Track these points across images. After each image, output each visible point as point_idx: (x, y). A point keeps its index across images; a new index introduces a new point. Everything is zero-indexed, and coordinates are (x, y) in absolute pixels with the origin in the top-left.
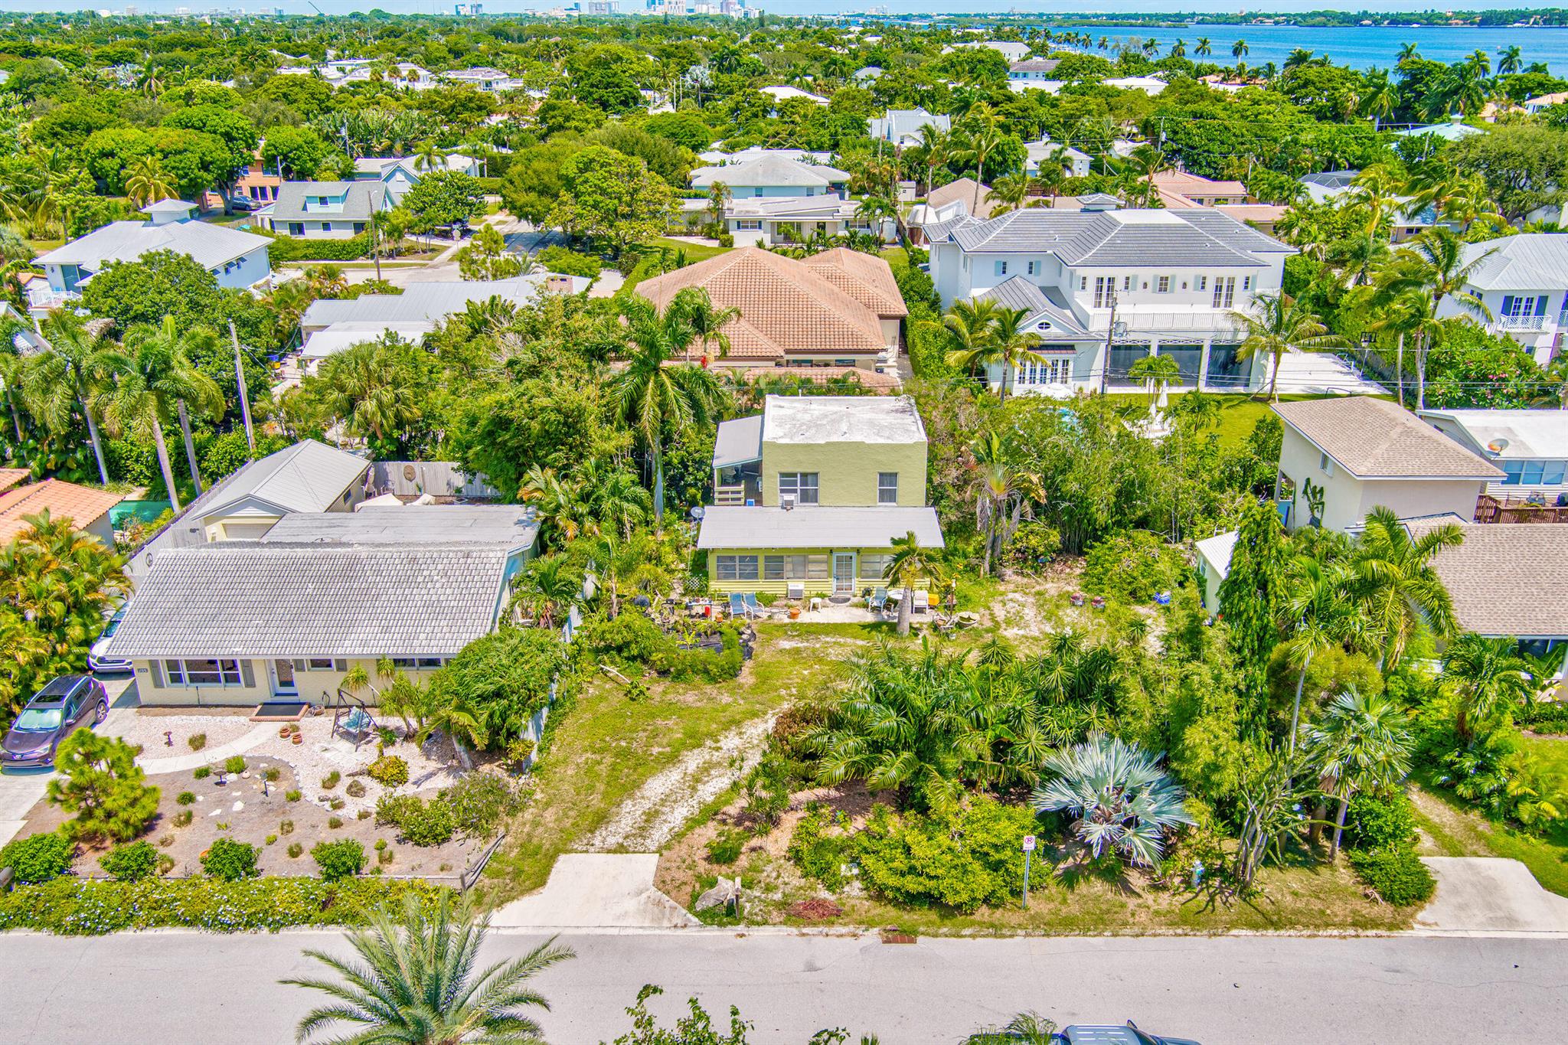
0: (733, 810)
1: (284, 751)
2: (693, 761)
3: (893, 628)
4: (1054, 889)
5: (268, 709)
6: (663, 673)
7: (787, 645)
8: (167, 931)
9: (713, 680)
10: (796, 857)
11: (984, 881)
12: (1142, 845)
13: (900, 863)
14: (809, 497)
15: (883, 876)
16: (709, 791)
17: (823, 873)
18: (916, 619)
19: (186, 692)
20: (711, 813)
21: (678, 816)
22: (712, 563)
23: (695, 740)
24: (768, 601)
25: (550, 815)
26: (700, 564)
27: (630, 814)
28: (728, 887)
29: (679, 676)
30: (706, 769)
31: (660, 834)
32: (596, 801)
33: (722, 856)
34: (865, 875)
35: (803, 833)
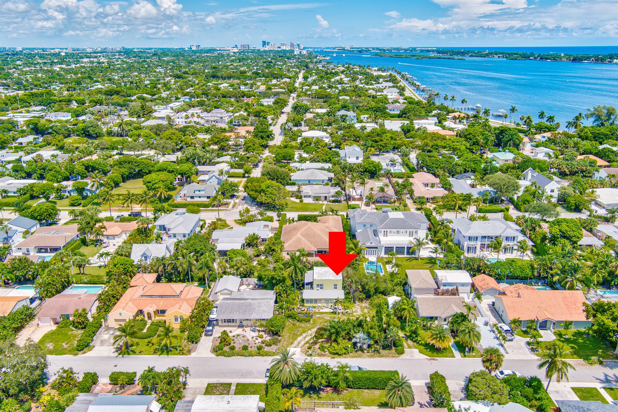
0: (311, 342)
1: (243, 333)
2: (304, 335)
3: (335, 313)
4: (354, 352)
5: (239, 327)
6: (298, 321)
7: (318, 316)
8: (238, 357)
9: (306, 322)
10: (319, 348)
11: (344, 351)
12: (365, 346)
13: (333, 349)
14: (321, 288)
15: (331, 350)
16: (307, 339)
17: (323, 350)
18: (340, 311)
19: (227, 324)
20: (307, 342)
21: (303, 343)
22: (305, 301)
23: (304, 332)
24: (314, 307)
25: (285, 343)
26: (303, 301)
27: (296, 343)
28: (310, 352)
29: (301, 321)
30: (306, 336)
31: (301, 345)
32: (291, 341)
33: (309, 348)
34: (329, 350)
35: (321, 345)
